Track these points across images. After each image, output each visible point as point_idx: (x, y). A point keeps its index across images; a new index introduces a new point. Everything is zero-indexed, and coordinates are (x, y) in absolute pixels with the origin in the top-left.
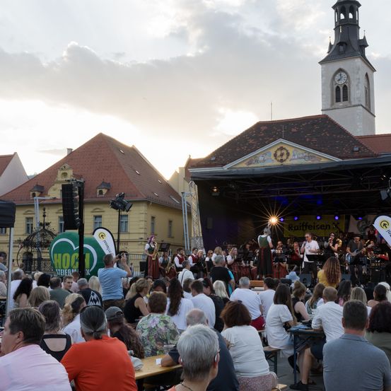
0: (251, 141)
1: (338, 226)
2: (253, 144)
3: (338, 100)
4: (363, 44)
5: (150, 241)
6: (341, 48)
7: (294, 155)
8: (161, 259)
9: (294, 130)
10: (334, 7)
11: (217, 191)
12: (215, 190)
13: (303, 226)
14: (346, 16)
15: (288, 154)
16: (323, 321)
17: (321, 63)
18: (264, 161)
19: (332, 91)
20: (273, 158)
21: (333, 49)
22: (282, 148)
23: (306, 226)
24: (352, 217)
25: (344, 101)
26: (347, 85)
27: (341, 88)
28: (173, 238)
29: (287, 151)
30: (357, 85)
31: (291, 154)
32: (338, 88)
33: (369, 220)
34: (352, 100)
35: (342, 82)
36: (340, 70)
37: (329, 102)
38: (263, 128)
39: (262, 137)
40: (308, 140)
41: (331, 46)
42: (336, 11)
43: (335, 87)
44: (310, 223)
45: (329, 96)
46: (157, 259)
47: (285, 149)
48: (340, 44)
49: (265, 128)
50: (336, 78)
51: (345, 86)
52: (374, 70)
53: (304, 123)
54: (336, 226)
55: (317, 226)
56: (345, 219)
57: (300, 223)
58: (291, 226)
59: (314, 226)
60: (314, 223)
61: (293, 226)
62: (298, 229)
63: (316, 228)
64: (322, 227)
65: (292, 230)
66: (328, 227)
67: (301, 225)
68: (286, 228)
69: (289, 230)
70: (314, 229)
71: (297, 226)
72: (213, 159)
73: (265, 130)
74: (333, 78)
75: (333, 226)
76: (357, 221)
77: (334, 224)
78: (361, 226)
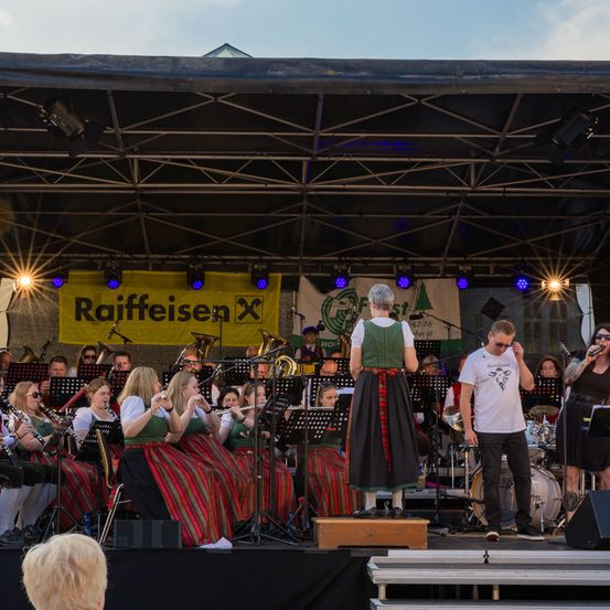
13: (130, 306)
23: (142, 306)
24: (305, 283)
44: (157, 297)
55: (181, 310)
56: (283, 288)
57: (120, 298)
58: (84, 305)
59: (172, 308)
60: (172, 299)
61: (95, 306)
62: (110, 317)
63: (177, 315)
64: (199, 313)
65: (89, 318)
66: (221, 313)
67: (124, 302)
68: (66, 312)
69: (78, 318)
70: (172, 318)
71: (111, 308)
75: (241, 309)
76: (324, 297)
77: (242, 302)
78: (333, 312)
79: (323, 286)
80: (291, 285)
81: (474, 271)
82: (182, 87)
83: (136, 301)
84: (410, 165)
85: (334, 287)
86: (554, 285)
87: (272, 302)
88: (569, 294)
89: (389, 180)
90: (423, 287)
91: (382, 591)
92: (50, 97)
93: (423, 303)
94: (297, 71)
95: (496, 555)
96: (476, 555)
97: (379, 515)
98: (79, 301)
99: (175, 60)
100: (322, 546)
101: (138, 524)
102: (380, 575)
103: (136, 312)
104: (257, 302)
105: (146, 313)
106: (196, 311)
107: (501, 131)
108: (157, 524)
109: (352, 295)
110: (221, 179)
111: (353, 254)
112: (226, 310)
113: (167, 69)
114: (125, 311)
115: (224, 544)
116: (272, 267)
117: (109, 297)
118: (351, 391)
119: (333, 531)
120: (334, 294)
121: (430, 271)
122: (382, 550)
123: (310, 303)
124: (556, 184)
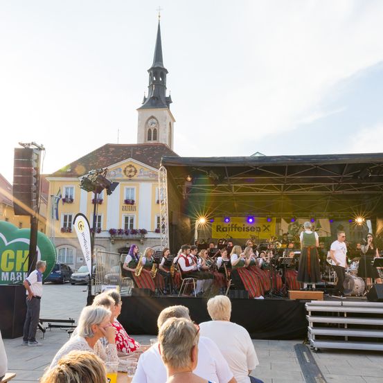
0: (102, 159)
1: (269, 228)
2: (104, 162)
3: (149, 139)
4: (168, 101)
6: (154, 102)
7: (141, 172)
9: (137, 153)
10: (149, 71)
11: (192, 181)
12: (189, 179)
13: (232, 227)
14: (157, 79)
15: (136, 171)
17: (139, 109)
18: (115, 175)
19: (146, 132)
20: (123, 173)
21: (147, 101)
22: (130, 166)
23: (235, 227)
24: (283, 221)
26: (157, 129)
27: (152, 131)
29: (135, 168)
30: (164, 130)
31: (138, 171)
32: (150, 130)
33: (300, 223)
35: (154, 126)
36: (152, 117)
37: (143, 140)
38: (112, 149)
39: (111, 156)
40: (150, 161)
41: (145, 99)
42: (150, 75)
43: (148, 129)
44: (240, 225)
45: (143, 135)
47: (133, 166)
48: (153, 98)
49: (113, 149)
50: (149, 122)
51: (155, 129)
52: (174, 121)
53: (146, 148)
54: (266, 228)
56: (276, 222)
58: (219, 227)
59: (244, 228)
60: (244, 225)
61: (222, 228)
62: (226, 231)
64: (252, 229)
65: (220, 231)
67: (230, 226)
68: (214, 230)
69: (217, 231)
70: (244, 231)
71: (226, 228)
72: (69, 170)
73: (113, 151)
74: (147, 123)
75: (264, 228)
76: (288, 225)
77: (264, 226)
78: (291, 229)
79: (288, 221)
80: (279, 221)
81: (335, 216)
82: (246, 165)
84: (313, 186)
85: (292, 221)
86: (359, 220)
87: (273, 226)
88: (364, 223)
89: (307, 190)
90: (319, 221)
91: (310, 313)
92: (209, 169)
93: (319, 226)
94: (279, 159)
95: (345, 303)
96: (339, 303)
97: (308, 290)
98: (217, 226)
99: (244, 158)
100: (291, 299)
101: (236, 291)
102: (309, 308)
103: (234, 229)
104: (269, 226)
105: (237, 229)
107: (341, 174)
108: (242, 291)
109: (297, 224)
110: (258, 191)
111: (297, 212)
112: (259, 228)
113: (242, 160)
114: (231, 229)
115: (262, 298)
116: (273, 216)
118: (300, 252)
119: (294, 294)
120: (292, 223)
121: (321, 216)
122: (309, 300)
123: (285, 226)
124: (359, 190)
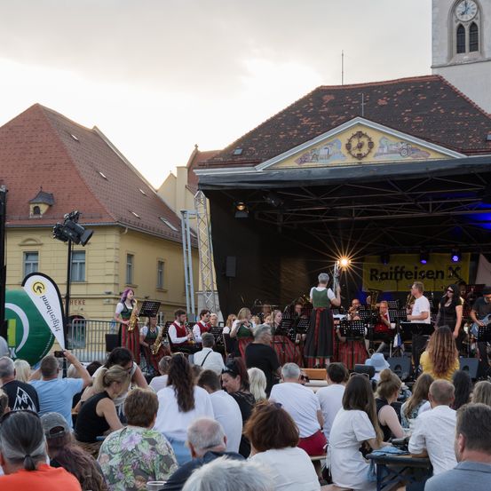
0: (305, 122)
1: (458, 273)
2: (308, 127)
3: (461, 49)
5: (125, 298)
7: (382, 147)
8: (143, 331)
9: (381, 102)
11: (244, 210)
12: (241, 208)
13: (396, 272)
15: (371, 145)
16: (429, 439)
18: (329, 156)
19: (451, 32)
20: (344, 151)
22: (360, 135)
23: (402, 272)
24: (482, 258)
25: (470, 51)
26: (477, 22)
27: (467, 28)
28: (165, 292)
29: (370, 139)
31: (377, 144)
32: (461, 28)
34: (486, 49)
35: (469, 17)
37: (445, 52)
38: (328, 98)
39: (326, 115)
40: (406, 119)
43: (456, 25)
44: (410, 267)
45: (445, 41)
46: (137, 328)
47: (365, 136)
49: (332, 97)
50: (458, 9)
51: (474, 25)
53: (400, 89)
54: (454, 272)
55: (420, 274)
56: (471, 260)
57: (391, 268)
58: (374, 273)
59: (416, 273)
60: (416, 268)
61: (379, 273)
62: (387, 278)
63: (418, 276)
65: (377, 279)
66: (440, 274)
67: (393, 270)
68: (366, 276)
69: (371, 279)
70: (416, 278)
71: (387, 274)
72: (238, 152)
73: (331, 102)
74: (453, 10)
75: (450, 272)
77: (450, 268)
83: (399, 270)
98: (372, 270)
103: (399, 275)
104: (458, 268)
105: (403, 275)
106: (428, 274)
112: (442, 273)
114: (393, 275)
117: (386, 268)
